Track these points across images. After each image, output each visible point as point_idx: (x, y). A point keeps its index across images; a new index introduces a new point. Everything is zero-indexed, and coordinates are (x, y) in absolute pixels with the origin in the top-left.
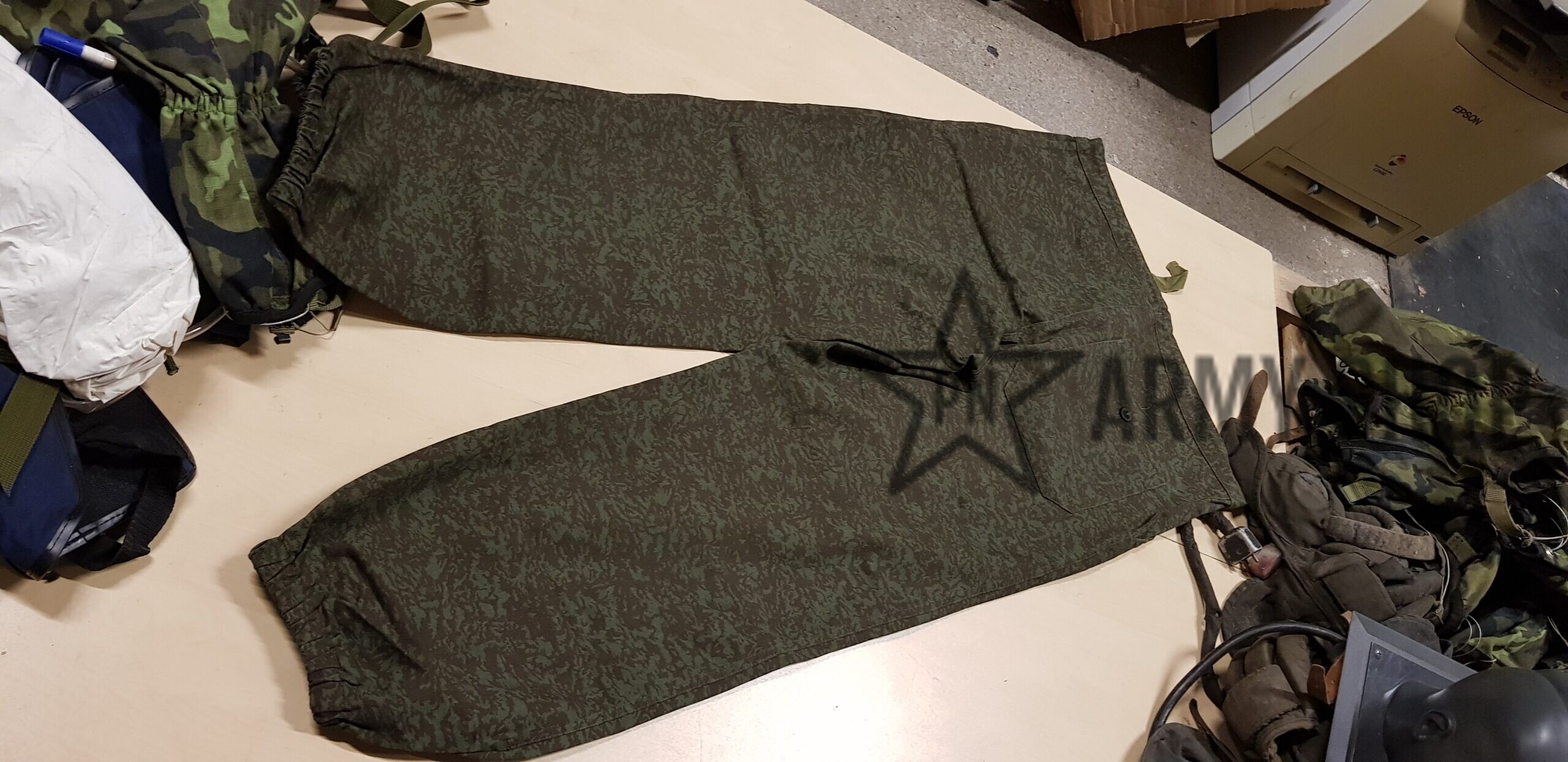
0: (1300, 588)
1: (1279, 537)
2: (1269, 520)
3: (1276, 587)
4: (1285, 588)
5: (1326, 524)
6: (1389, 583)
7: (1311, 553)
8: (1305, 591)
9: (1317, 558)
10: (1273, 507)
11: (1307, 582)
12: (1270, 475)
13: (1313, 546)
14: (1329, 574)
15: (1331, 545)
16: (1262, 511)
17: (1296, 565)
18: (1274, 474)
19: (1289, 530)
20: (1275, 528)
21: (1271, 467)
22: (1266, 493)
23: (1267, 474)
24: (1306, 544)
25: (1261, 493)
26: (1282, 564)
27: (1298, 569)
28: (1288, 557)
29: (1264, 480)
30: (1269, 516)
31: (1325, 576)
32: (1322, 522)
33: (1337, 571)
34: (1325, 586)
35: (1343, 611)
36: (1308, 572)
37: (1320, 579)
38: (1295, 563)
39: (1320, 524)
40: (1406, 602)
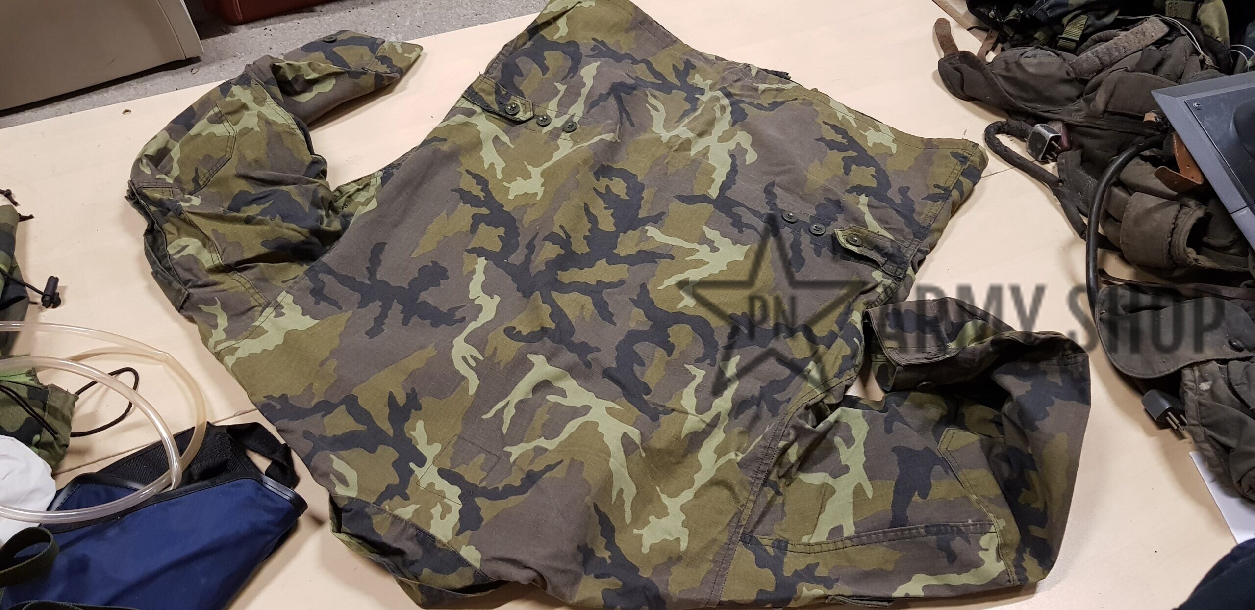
0: (1097, 132)
1: (1048, 112)
2: (1029, 107)
3: (1081, 146)
4: (1087, 141)
5: (1073, 75)
6: (1155, 70)
7: (1082, 100)
8: (1104, 130)
9: (1088, 101)
10: (1025, 95)
11: (1098, 122)
12: (1000, 75)
13: (1078, 97)
14: (1107, 104)
15: (1089, 84)
16: (1021, 104)
17: (1078, 119)
18: (1005, 73)
19: (1051, 101)
20: (1040, 108)
21: (997, 71)
22: (1011, 90)
23: (999, 77)
24: (1072, 100)
25: (1008, 93)
26: (1069, 127)
27: (1083, 120)
28: (1066, 118)
29: (1001, 83)
30: (1027, 104)
31: (1106, 107)
32: (1068, 74)
33: (1112, 96)
34: (1113, 114)
35: (1143, 118)
36: (1091, 116)
37: (1105, 112)
38: (1077, 118)
39: (1069, 78)
40: (1179, 73)
